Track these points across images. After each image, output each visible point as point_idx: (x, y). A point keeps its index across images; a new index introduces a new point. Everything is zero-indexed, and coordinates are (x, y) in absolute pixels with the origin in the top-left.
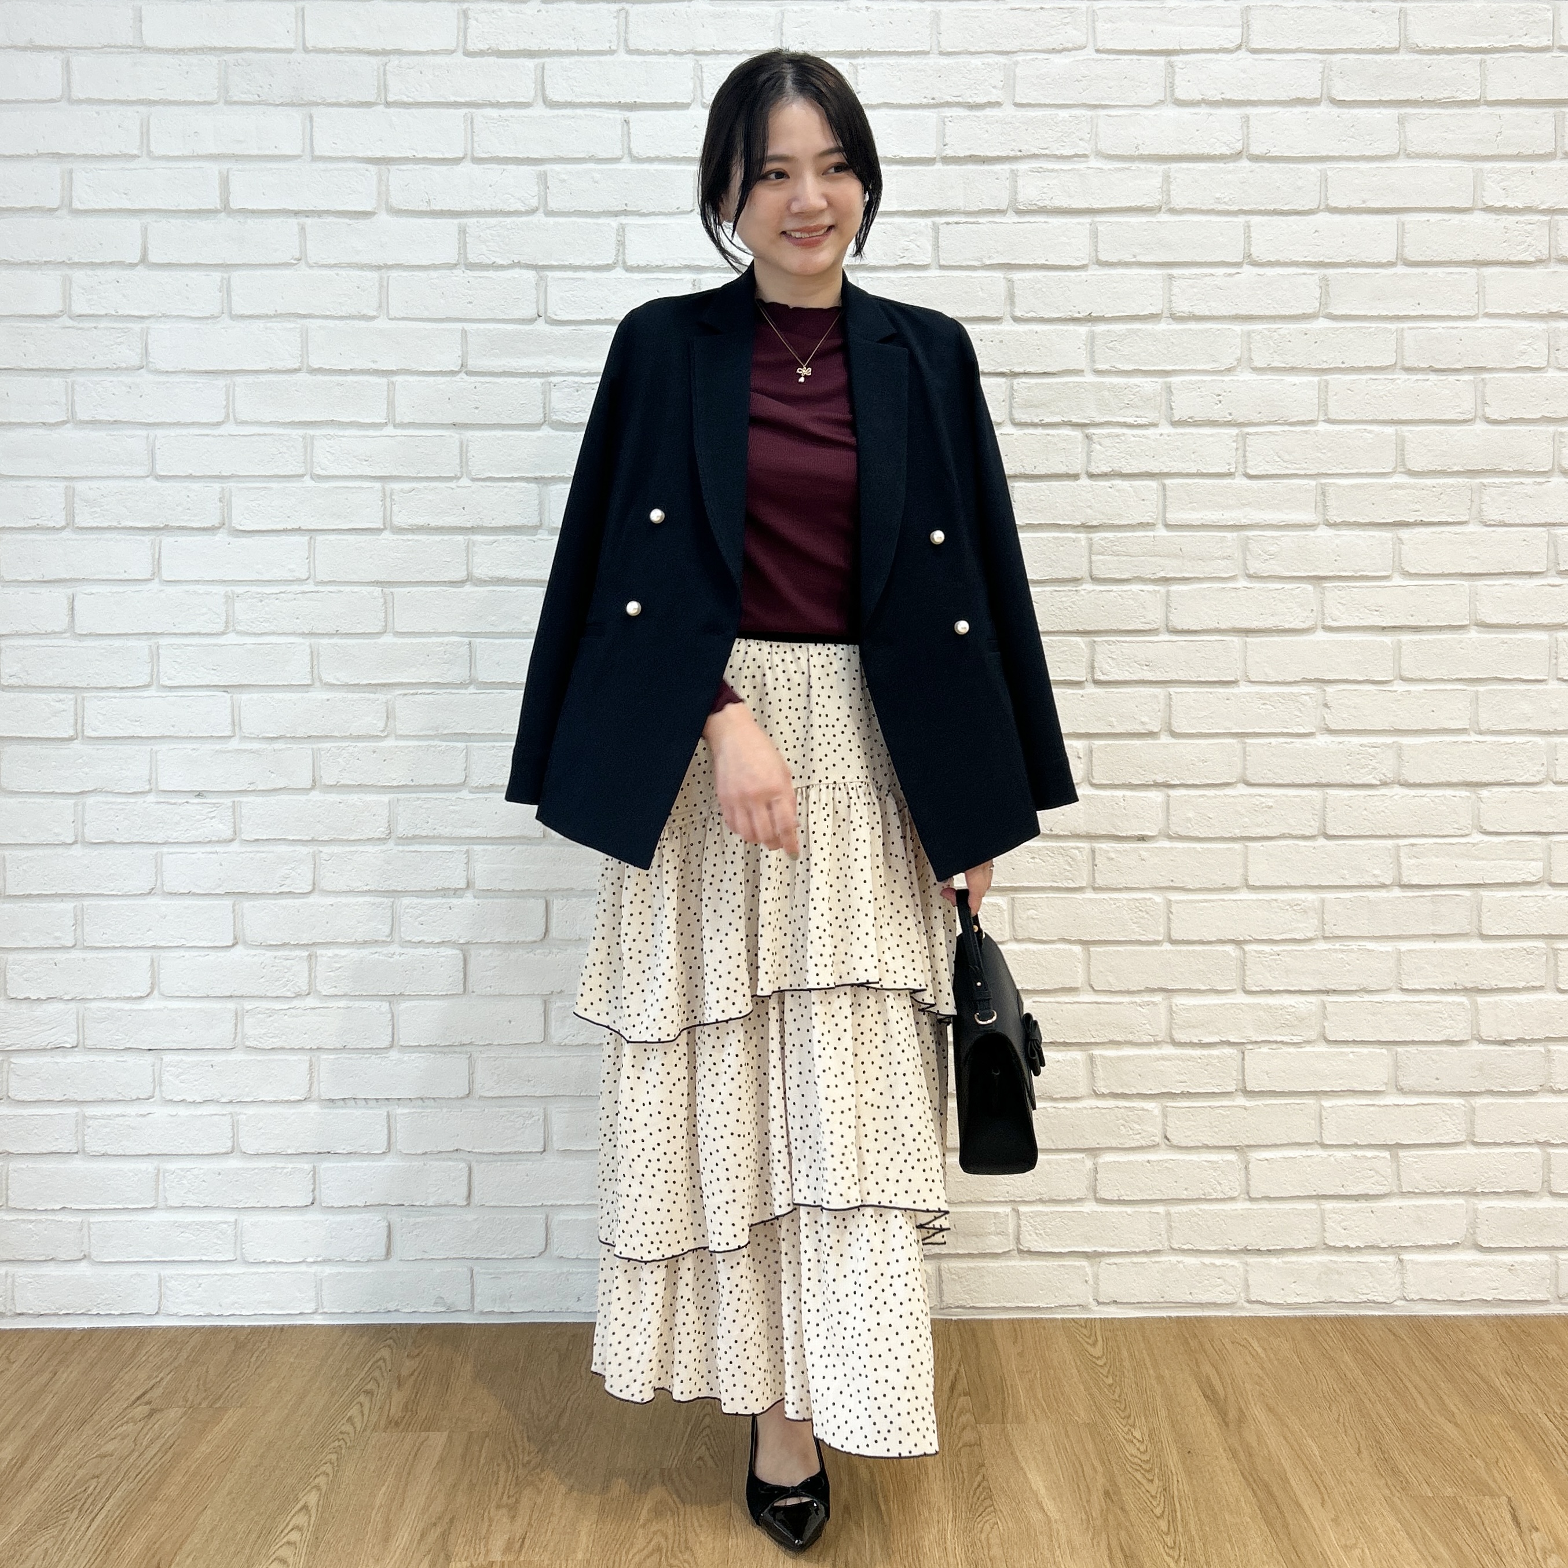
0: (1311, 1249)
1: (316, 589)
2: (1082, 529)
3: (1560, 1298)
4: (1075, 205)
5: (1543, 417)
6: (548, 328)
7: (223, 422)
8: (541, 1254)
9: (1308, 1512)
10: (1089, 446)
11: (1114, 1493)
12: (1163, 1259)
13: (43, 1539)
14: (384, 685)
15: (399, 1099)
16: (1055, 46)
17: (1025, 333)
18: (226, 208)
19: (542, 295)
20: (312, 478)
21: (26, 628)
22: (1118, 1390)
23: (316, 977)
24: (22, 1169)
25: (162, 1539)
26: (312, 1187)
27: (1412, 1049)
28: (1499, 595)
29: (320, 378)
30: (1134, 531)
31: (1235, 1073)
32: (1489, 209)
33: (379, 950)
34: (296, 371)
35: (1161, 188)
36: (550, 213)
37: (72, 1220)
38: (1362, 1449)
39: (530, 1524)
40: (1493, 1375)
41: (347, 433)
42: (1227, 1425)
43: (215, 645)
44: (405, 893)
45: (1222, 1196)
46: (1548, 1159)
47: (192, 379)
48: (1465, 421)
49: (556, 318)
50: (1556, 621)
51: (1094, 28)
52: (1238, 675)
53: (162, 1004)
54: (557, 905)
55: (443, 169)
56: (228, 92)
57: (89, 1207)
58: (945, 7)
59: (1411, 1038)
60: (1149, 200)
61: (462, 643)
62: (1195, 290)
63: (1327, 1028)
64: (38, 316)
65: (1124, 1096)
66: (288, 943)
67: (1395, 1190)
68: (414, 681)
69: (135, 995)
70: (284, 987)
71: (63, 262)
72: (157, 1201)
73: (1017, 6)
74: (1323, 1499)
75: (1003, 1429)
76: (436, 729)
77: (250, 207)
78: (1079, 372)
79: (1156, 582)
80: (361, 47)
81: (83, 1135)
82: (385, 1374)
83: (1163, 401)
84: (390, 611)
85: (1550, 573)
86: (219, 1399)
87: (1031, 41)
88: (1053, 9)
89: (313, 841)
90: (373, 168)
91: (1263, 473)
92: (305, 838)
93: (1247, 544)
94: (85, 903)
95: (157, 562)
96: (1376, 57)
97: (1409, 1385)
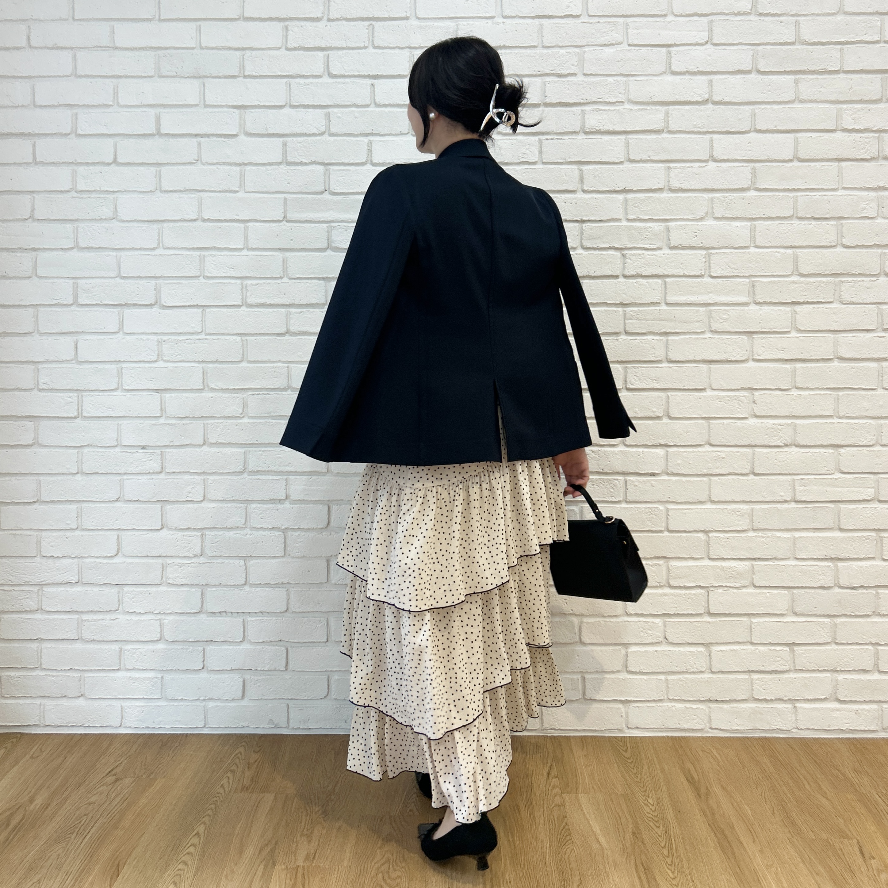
0: (746, 700)
1: (206, 337)
2: (620, 306)
3: (884, 729)
4: (617, 129)
5: (875, 244)
6: (331, 197)
7: (157, 248)
8: (325, 697)
9: (746, 846)
10: (624, 261)
11: (638, 833)
12: (664, 704)
13: (57, 849)
14: (242, 389)
15: (249, 613)
16: (606, 43)
17: (589, 199)
18: (159, 133)
19: (327, 179)
20: (204, 278)
21: (52, 358)
22: (639, 776)
23: (205, 546)
24: (49, 648)
25: (121, 850)
26: (202, 660)
27: (802, 591)
28: (850, 342)
29: (209, 224)
30: (649, 307)
31: (704, 603)
32: (845, 130)
33: (239, 532)
34: (195, 220)
35: (664, 119)
36: (331, 135)
37: (76, 675)
38: (775, 811)
39: (318, 845)
40: (847, 771)
41: (222, 253)
42: (700, 797)
43: (152, 367)
44: (253, 501)
45: (696, 670)
46: (877, 653)
47: (140, 225)
48: (831, 247)
49: (334, 191)
50: (881, 356)
51: (627, 32)
52: (706, 385)
53: (123, 560)
54: (334, 508)
55: (274, 111)
56: (160, 71)
57: (84, 669)
58: (545, 22)
59: (801, 586)
60: (657, 126)
61: (283, 367)
62: (682, 175)
63: (755, 579)
64: (59, 191)
65: (642, 615)
66: (190, 528)
67: (792, 668)
68: (258, 387)
69: (108, 555)
70: (188, 551)
71: (72, 163)
72: (120, 666)
73: (585, 21)
74: (754, 838)
75: (577, 797)
76: (270, 413)
77: (171, 133)
78: (619, 220)
79: (661, 334)
80: (231, 46)
81: (82, 630)
82: (241, 761)
83: (665, 236)
84: (245, 349)
85: (879, 330)
86: (152, 773)
87: (593, 40)
88: (605, 22)
89: (204, 473)
90: (237, 111)
91: (720, 275)
92: (200, 471)
93: (711, 314)
94: (83, 505)
95: (121, 323)
96: (783, 47)
97: (801, 776)
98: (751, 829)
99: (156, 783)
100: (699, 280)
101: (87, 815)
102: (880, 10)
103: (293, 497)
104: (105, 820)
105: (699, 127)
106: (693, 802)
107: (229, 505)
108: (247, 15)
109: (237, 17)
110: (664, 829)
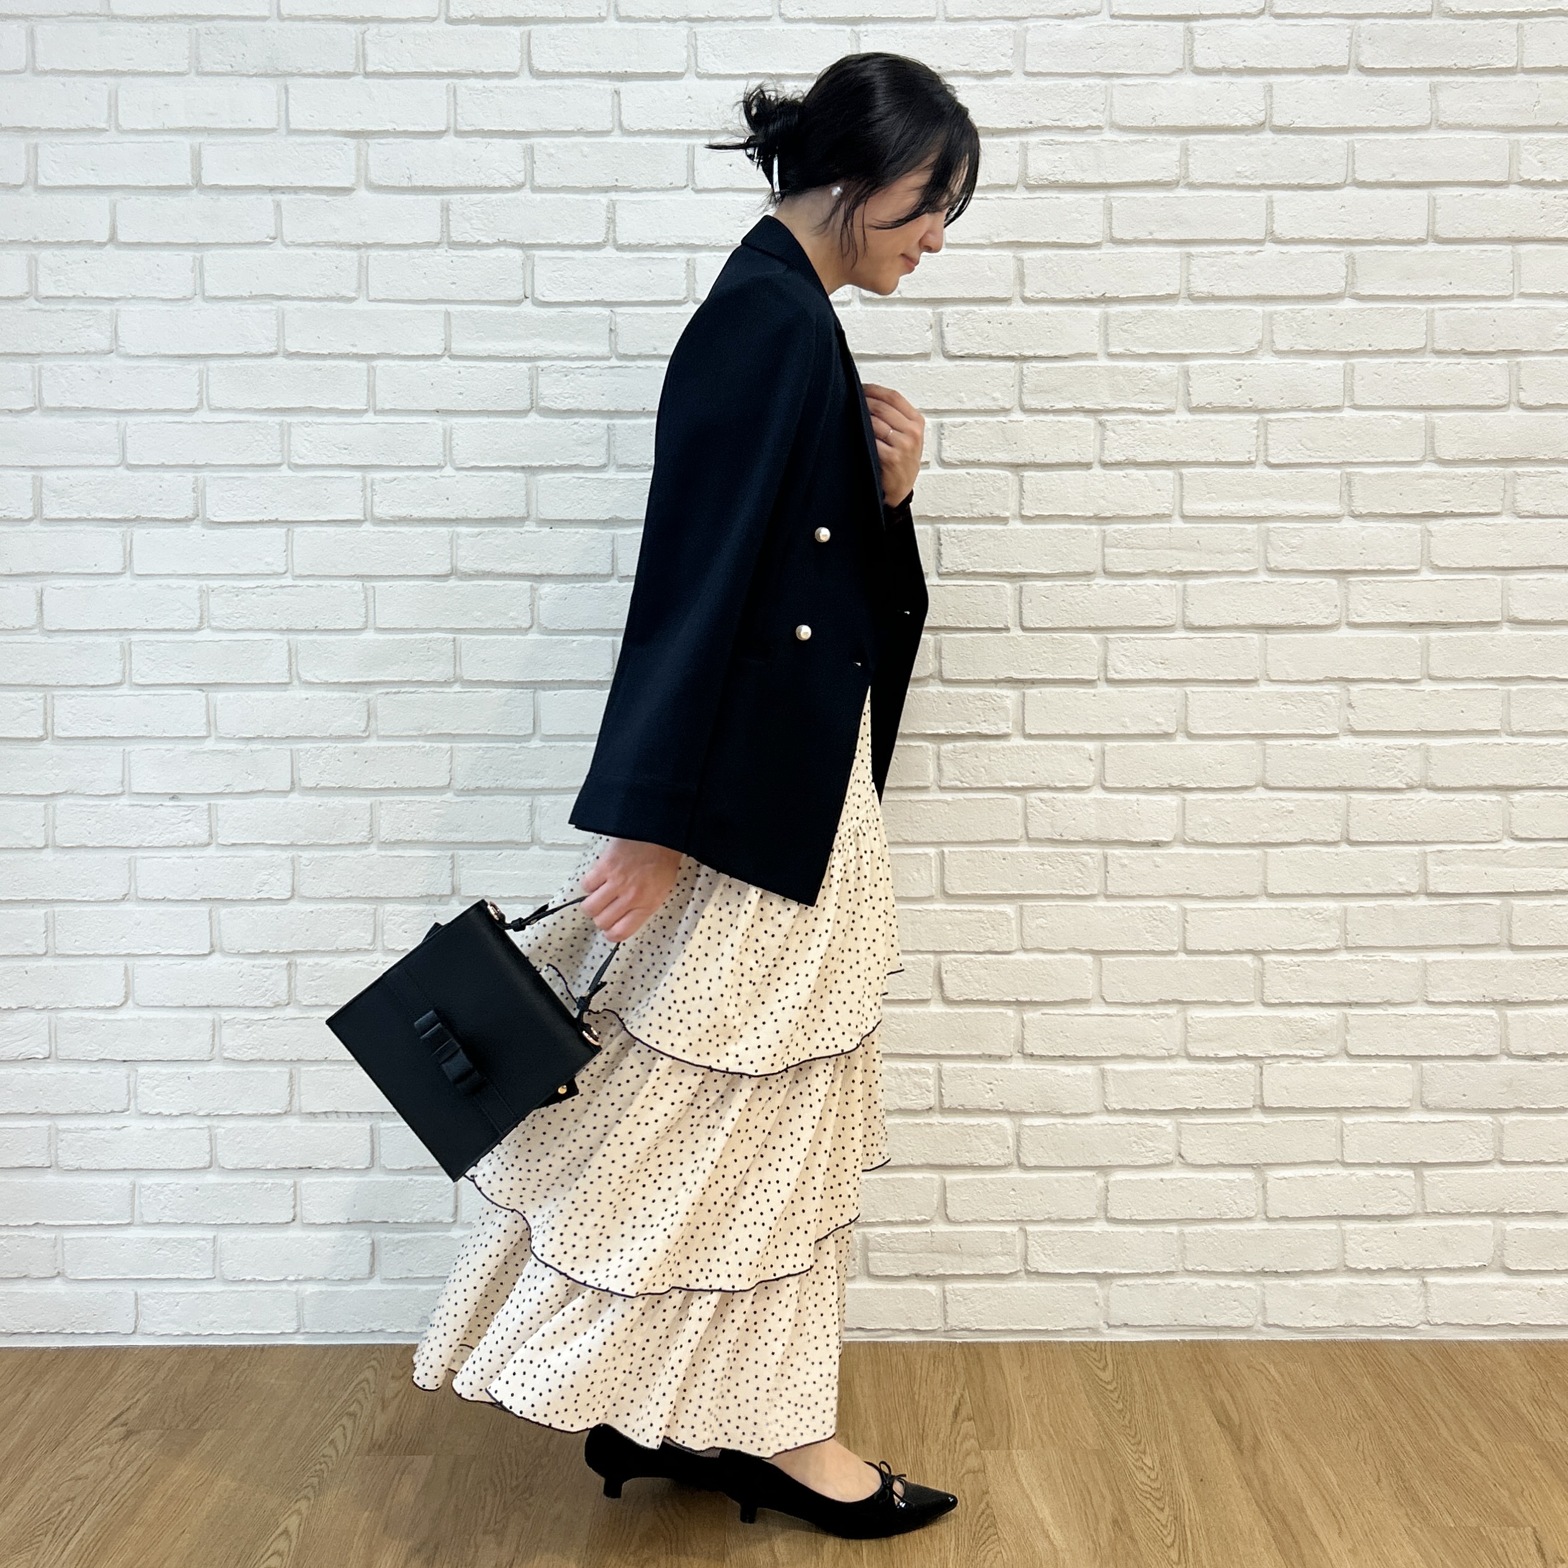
0: (1331, 1271)
1: (294, 583)
2: (1095, 521)
4: (1089, 179)
6: (535, 310)
9: (1325, 1543)
10: (1103, 434)
11: (1123, 1522)
12: (1176, 1280)
14: (366, 683)
15: (382, 1113)
16: (1068, 11)
17: (1035, 314)
19: (528, 275)
20: (289, 467)
22: (1128, 1416)
23: (295, 986)
26: (292, 1204)
27: (1439, 1064)
28: (1533, 589)
29: (298, 362)
30: (1149, 523)
31: (1253, 1089)
32: (1525, 183)
33: (361, 958)
34: (272, 355)
35: (1179, 161)
36: (536, 189)
37: (46, 1236)
38: (1383, 1479)
39: (516, 1550)
40: (1519, 1402)
41: (326, 420)
43: (189, 642)
44: (388, 899)
45: (1238, 1216)
47: (163, 363)
48: (1498, 407)
49: (543, 299)
52: (1258, 673)
53: (136, 1014)
55: (424, 142)
56: (199, 62)
57: (62, 1223)
59: (1437, 1053)
60: (1167, 174)
61: (446, 640)
62: (1214, 269)
63: (1349, 1042)
65: (1136, 1112)
66: (267, 952)
67: (1420, 1210)
68: (396, 679)
69: (108, 1005)
70: (263, 996)
71: (28, 242)
72: (132, 1217)
74: (1340, 1528)
75: (1009, 1455)
76: (420, 729)
77: (223, 184)
78: (1092, 356)
79: (1172, 575)
80: (339, 14)
81: (56, 1149)
82: (368, 1395)
83: (1181, 386)
84: (371, 606)
86: (198, 1420)
87: (1042, 6)
89: (292, 845)
90: (351, 142)
91: (1285, 461)
92: (284, 842)
93: (1268, 536)
94: (57, 909)
95: (128, 556)
96: (1408, 22)
97: (1432, 1412)
99: (205, 1439)
100: (1246, 471)
101: (73, 1499)
103: (466, 890)
105: (1246, 177)
106: (1228, 1462)
107: (342, 906)
110: (1172, 1513)
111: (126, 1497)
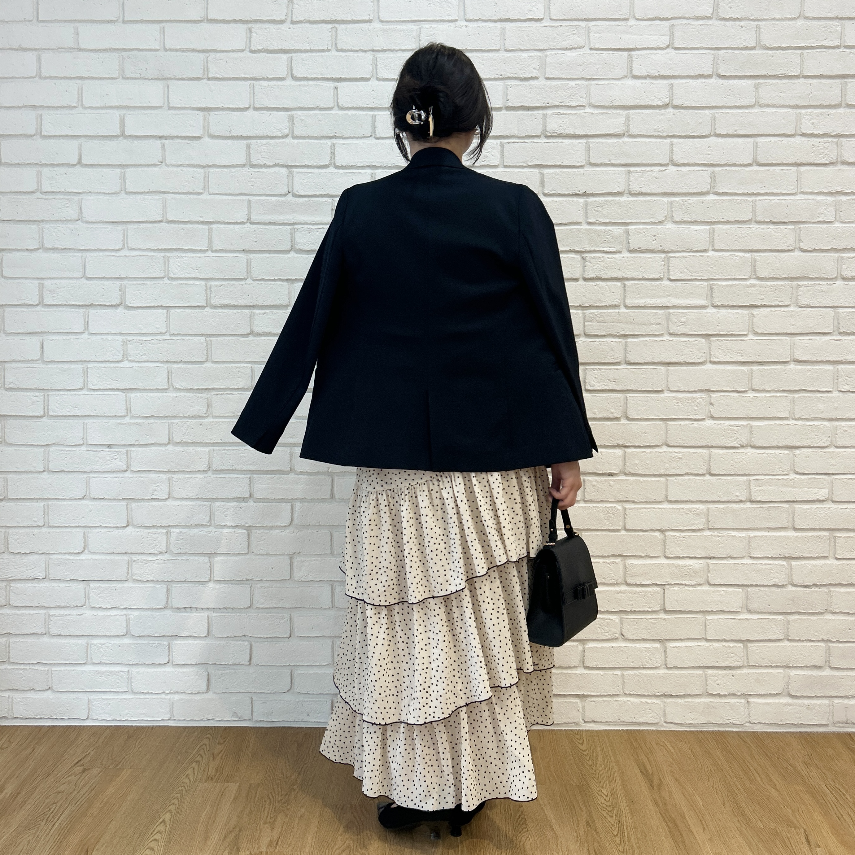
0: (700, 695)
1: (171, 338)
2: (580, 308)
3: (834, 724)
4: (578, 133)
5: (832, 248)
6: (294, 199)
7: (121, 249)
8: (288, 691)
9: (696, 835)
10: (584, 263)
11: (592, 823)
12: (619, 699)
13: (28, 835)
14: (206, 389)
15: (214, 608)
16: (567, 46)
17: (550, 202)
19: (290, 181)
20: (168, 279)
21: (18, 358)
22: (594, 768)
23: (170, 543)
24: (17, 642)
25: (90, 836)
26: (168, 654)
27: (756, 589)
28: (807, 345)
29: (173, 225)
30: (608, 309)
31: (659, 601)
32: (804, 135)
33: (204, 529)
34: (160, 222)
35: (624, 123)
36: (295, 137)
37: (43, 669)
38: (726, 802)
39: (281, 832)
40: (797, 764)
41: (187, 255)
43: (117, 367)
44: (218, 499)
45: (652, 666)
46: (829, 649)
47: (105, 226)
48: (789, 251)
49: (298, 193)
50: (837, 359)
51: (589, 36)
52: (664, 387)
53: (90, 556)
54: (297, 507)
55: (238, 113)
56: (124, 72)
57: (51, 662)
58: (508, 25)
59: (755, 584)
60: (618, 130)
61: (249, 366)
62: (643, 179)
63: (710, 577)
64: (24, 192)
66: (156, 526)
67: (746, 664)
68: (222, 387)
69: (75, 552)
70: (154, 548)
71: (37, 164)
72: (87, 660)
73: (547, 25)
74: (704, 828)
76: (234, 413)
77: (136, 134)
78: (579, 223)
79: (620, 336)
80: (195, 48)
81: (49, 625)
82: (206, 752)
83: (625, 239)
84: (209, 350)
85: (835, 333)
86: (119, 764)
87: (555, 44)
88: (567, 26)
89: (168, 472)
90: (201, 113)
91: (679, 278)
92: (165, 470)
93: (669, 316)
94: (50, 503)
95: (87, 323)
96: (743, 52)
97: (751, 768)
98: (702, 819)
99: (123, 774)
100: (658, 283)
101: (56, 803)
102: (840, 16)
103: (257, 495)
104: (74, 809)
105: (659, 131)
106: (646, 793)
107: (194, 503)
108: (211, 17)
109: (200, 19)
110: (617, 818)
111: (83, 802)
